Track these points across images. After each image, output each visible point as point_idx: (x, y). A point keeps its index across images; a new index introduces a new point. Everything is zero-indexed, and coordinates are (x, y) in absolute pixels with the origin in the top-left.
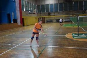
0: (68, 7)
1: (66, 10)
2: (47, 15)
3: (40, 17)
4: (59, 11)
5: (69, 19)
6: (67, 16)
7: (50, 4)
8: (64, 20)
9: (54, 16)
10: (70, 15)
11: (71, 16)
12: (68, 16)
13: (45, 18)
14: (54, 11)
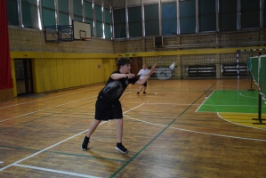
0: (239, 14)
1: (228, 27)
2: (152, 49)
3: (124, 55)
4: (200, 31)
5: (240, 64)
6: (233, 50)
7: (163, 4)
8: (220, 70)
9: (179, 53)
10: (248, 49)
11: (252, 53)
12: (238, 52)
13: (140, 58)
14: (179, 32)
